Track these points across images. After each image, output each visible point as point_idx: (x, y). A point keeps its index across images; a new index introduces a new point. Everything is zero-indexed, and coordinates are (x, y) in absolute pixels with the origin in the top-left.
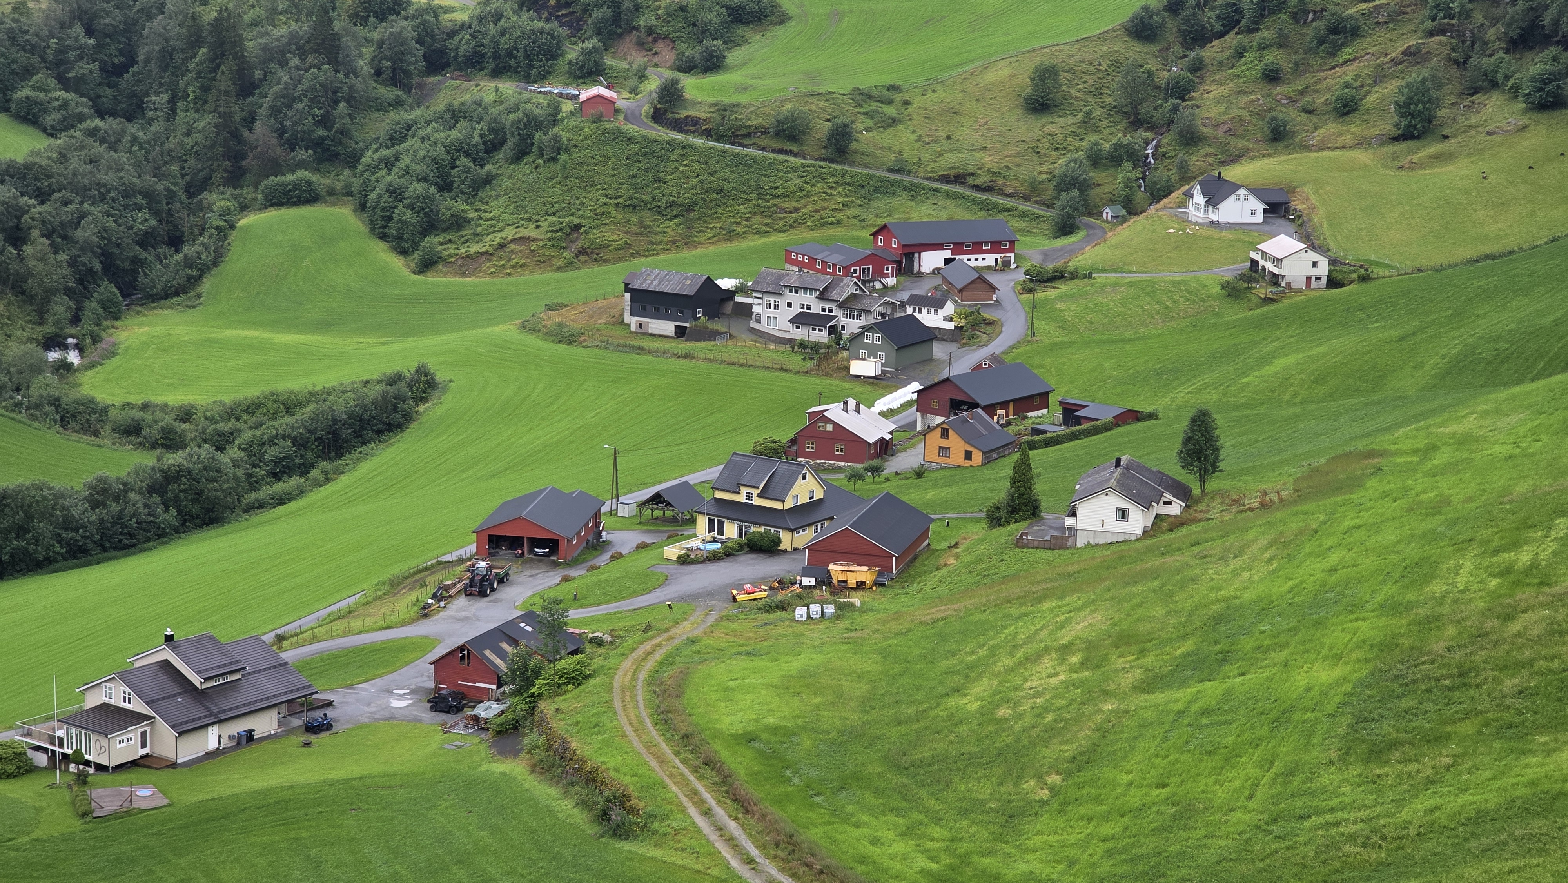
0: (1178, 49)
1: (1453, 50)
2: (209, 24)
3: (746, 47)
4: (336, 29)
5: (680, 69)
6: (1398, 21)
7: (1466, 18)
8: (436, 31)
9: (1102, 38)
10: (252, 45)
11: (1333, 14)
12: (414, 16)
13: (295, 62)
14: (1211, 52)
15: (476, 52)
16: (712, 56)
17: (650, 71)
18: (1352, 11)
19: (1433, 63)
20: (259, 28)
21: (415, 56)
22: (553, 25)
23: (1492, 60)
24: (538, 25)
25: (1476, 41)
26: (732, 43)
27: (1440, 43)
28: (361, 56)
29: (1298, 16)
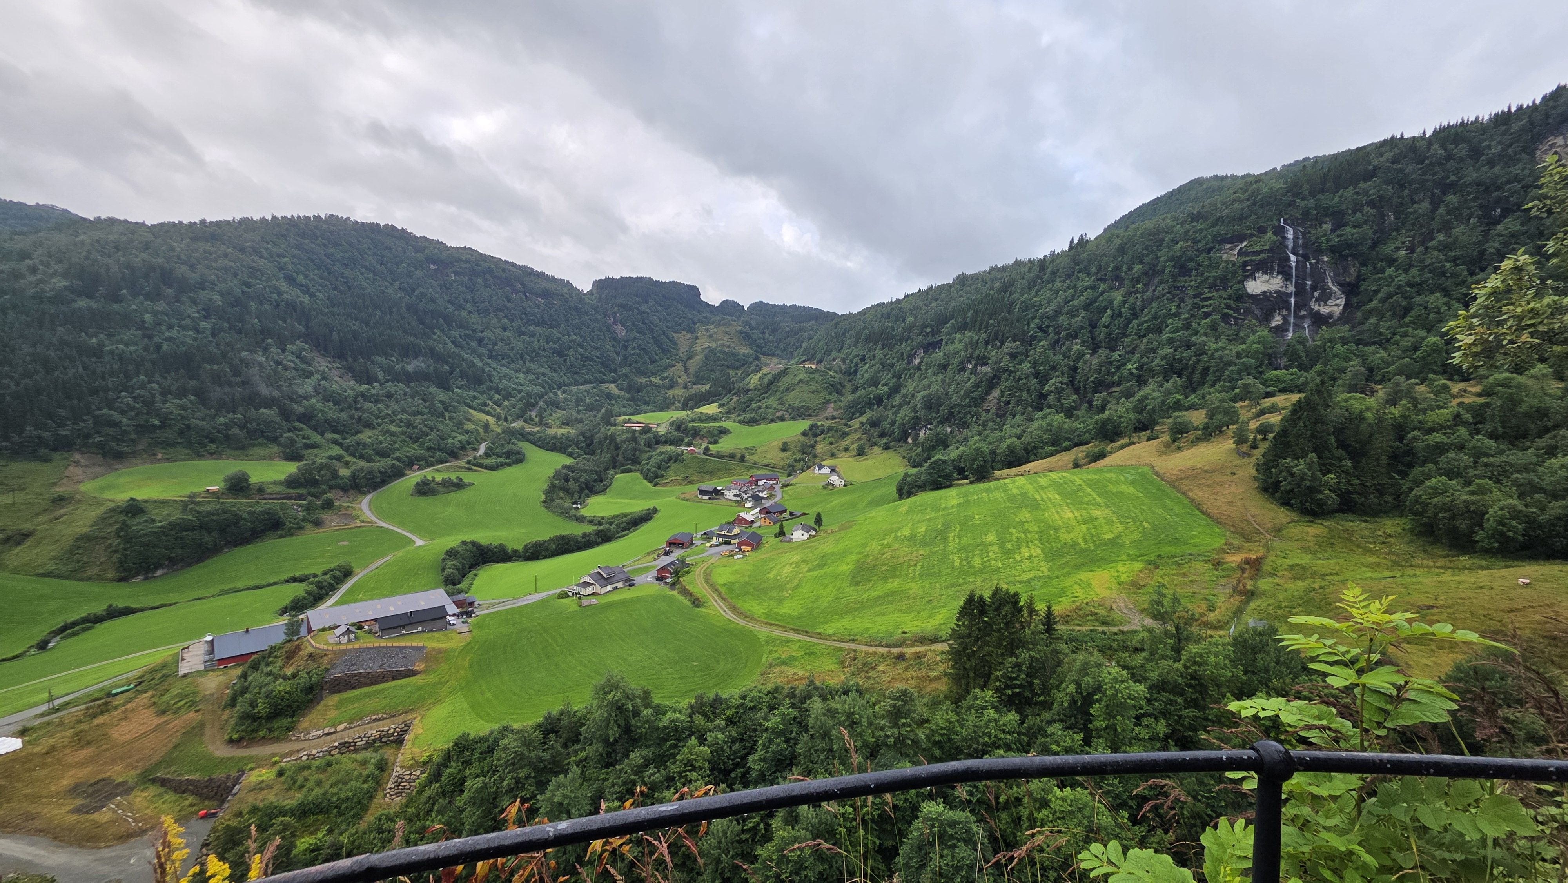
0: (812, 438)
1: (867, 438)
2: (609, 435)
3: (723, 439)
4: (636, 436)
5: (709, 444)
7: (869, 432)
8: (658, 436)
9: (796, 436)
11: (843, 431)
12: (653, 433)
13: (627, 443)
15: (666, 440)
16: (715, 441)
17: (703, 444)
18: (847, 430)
19: (863, 441)
20: (620, 436)
21: (653, 441)
22: (682, 434)
23: (875, 440)
24: (679, 434)
25: (872, 436)
26: (719, 438)
27: (865, 437)
28: (641, 441)
29: (836, 431)
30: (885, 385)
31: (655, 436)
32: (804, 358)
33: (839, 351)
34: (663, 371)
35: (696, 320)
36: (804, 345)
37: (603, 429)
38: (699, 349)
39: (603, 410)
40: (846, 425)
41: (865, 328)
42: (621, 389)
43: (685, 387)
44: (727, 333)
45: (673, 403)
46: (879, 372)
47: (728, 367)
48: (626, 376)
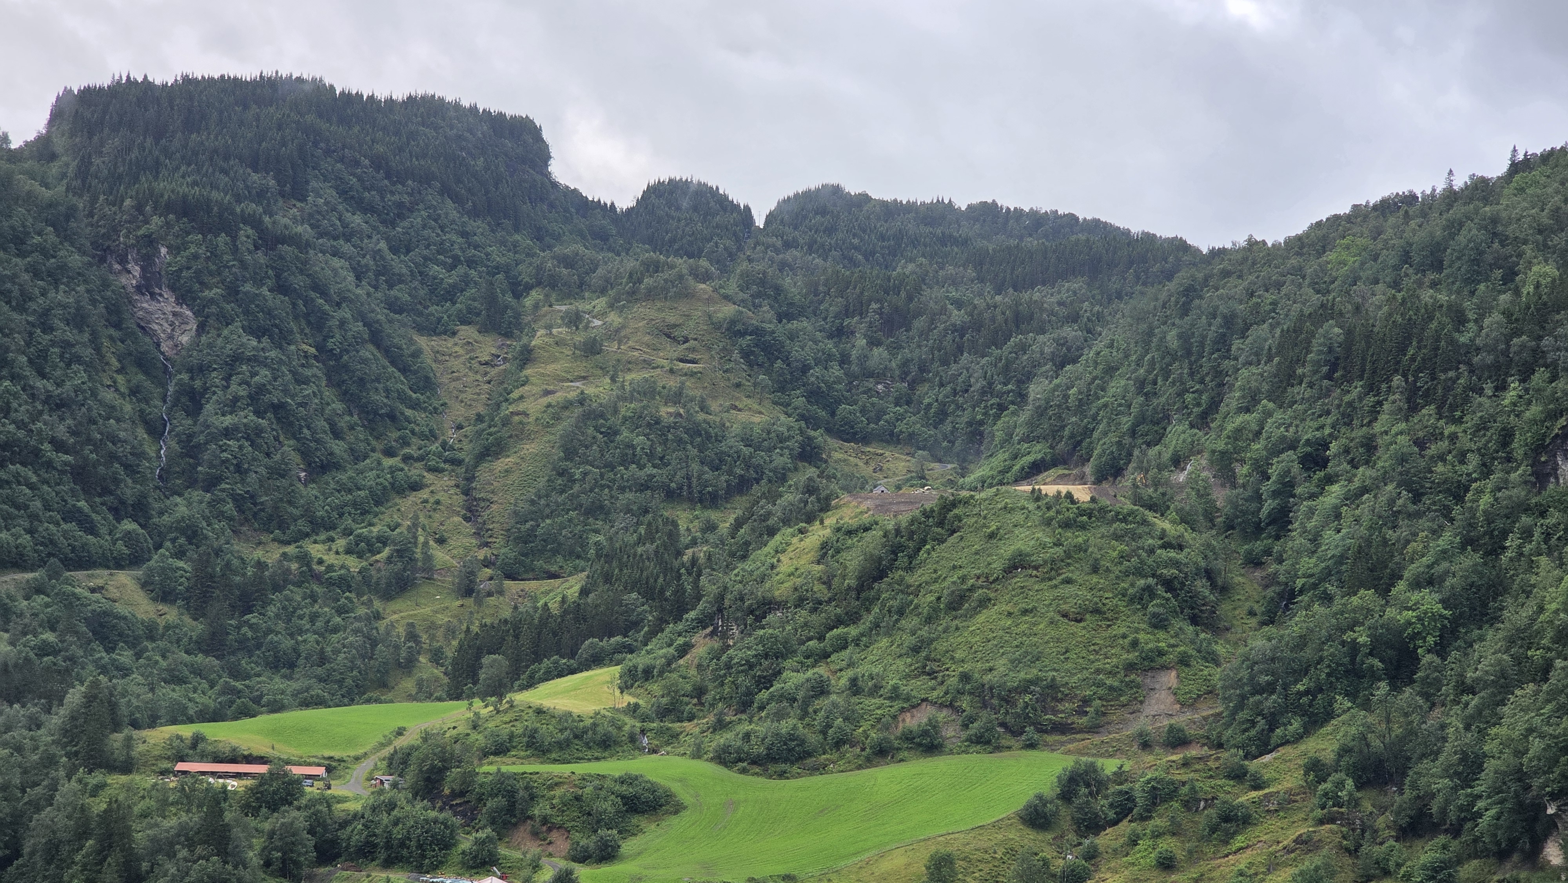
0: (1072, 837)
1: (1344, 837)
2: (98, 815)
3: (640, 837)
4: (227, 820)
5: (575, 859)
6: (1288, 809)
7: (1355, 807)
8: (329, 821)
9: (996, 826)
10: (141, 837)
11: (1225, 802)
12: (306, 806)
13: (184, 853)
14: (1106, 839)
15: (368, 842)
16: (607, 846)
17: (544, 861)
18: (1243, 799)
19: (1325, 851)
20: (149, 819)
21: (305, 846)
22: (446, 815)
23: (1383, 847)
24: (433, 814)
25: (1366, 829)
26: (626, 833)
27: (1331, 831)
28: (251, 847)
29: (1190, 804)
30: (1428, 581)
31: (317, 825)
32: (1038, 451)
33: (1203, 421)
34: (363, 512)
35: (525, 272)
36: (1037, 390)
37: (68, 788)
38: (534, 407)
39: (75, 696)
40: (1238, 775)
41: (1325, 312)
42: (165, 596)
43: (468, 589)
44: (669, 333)
45: (408, 665)
46: (1393, 519)
47: (671, 495)
48: (192, 534)
